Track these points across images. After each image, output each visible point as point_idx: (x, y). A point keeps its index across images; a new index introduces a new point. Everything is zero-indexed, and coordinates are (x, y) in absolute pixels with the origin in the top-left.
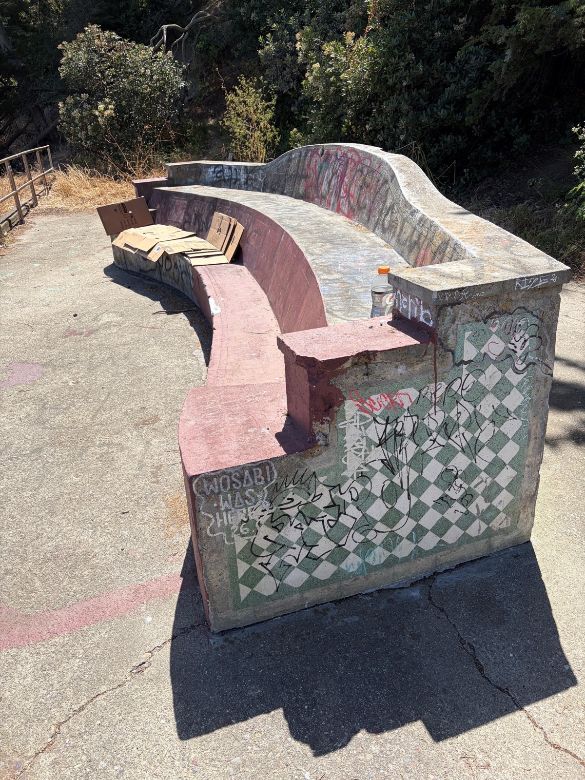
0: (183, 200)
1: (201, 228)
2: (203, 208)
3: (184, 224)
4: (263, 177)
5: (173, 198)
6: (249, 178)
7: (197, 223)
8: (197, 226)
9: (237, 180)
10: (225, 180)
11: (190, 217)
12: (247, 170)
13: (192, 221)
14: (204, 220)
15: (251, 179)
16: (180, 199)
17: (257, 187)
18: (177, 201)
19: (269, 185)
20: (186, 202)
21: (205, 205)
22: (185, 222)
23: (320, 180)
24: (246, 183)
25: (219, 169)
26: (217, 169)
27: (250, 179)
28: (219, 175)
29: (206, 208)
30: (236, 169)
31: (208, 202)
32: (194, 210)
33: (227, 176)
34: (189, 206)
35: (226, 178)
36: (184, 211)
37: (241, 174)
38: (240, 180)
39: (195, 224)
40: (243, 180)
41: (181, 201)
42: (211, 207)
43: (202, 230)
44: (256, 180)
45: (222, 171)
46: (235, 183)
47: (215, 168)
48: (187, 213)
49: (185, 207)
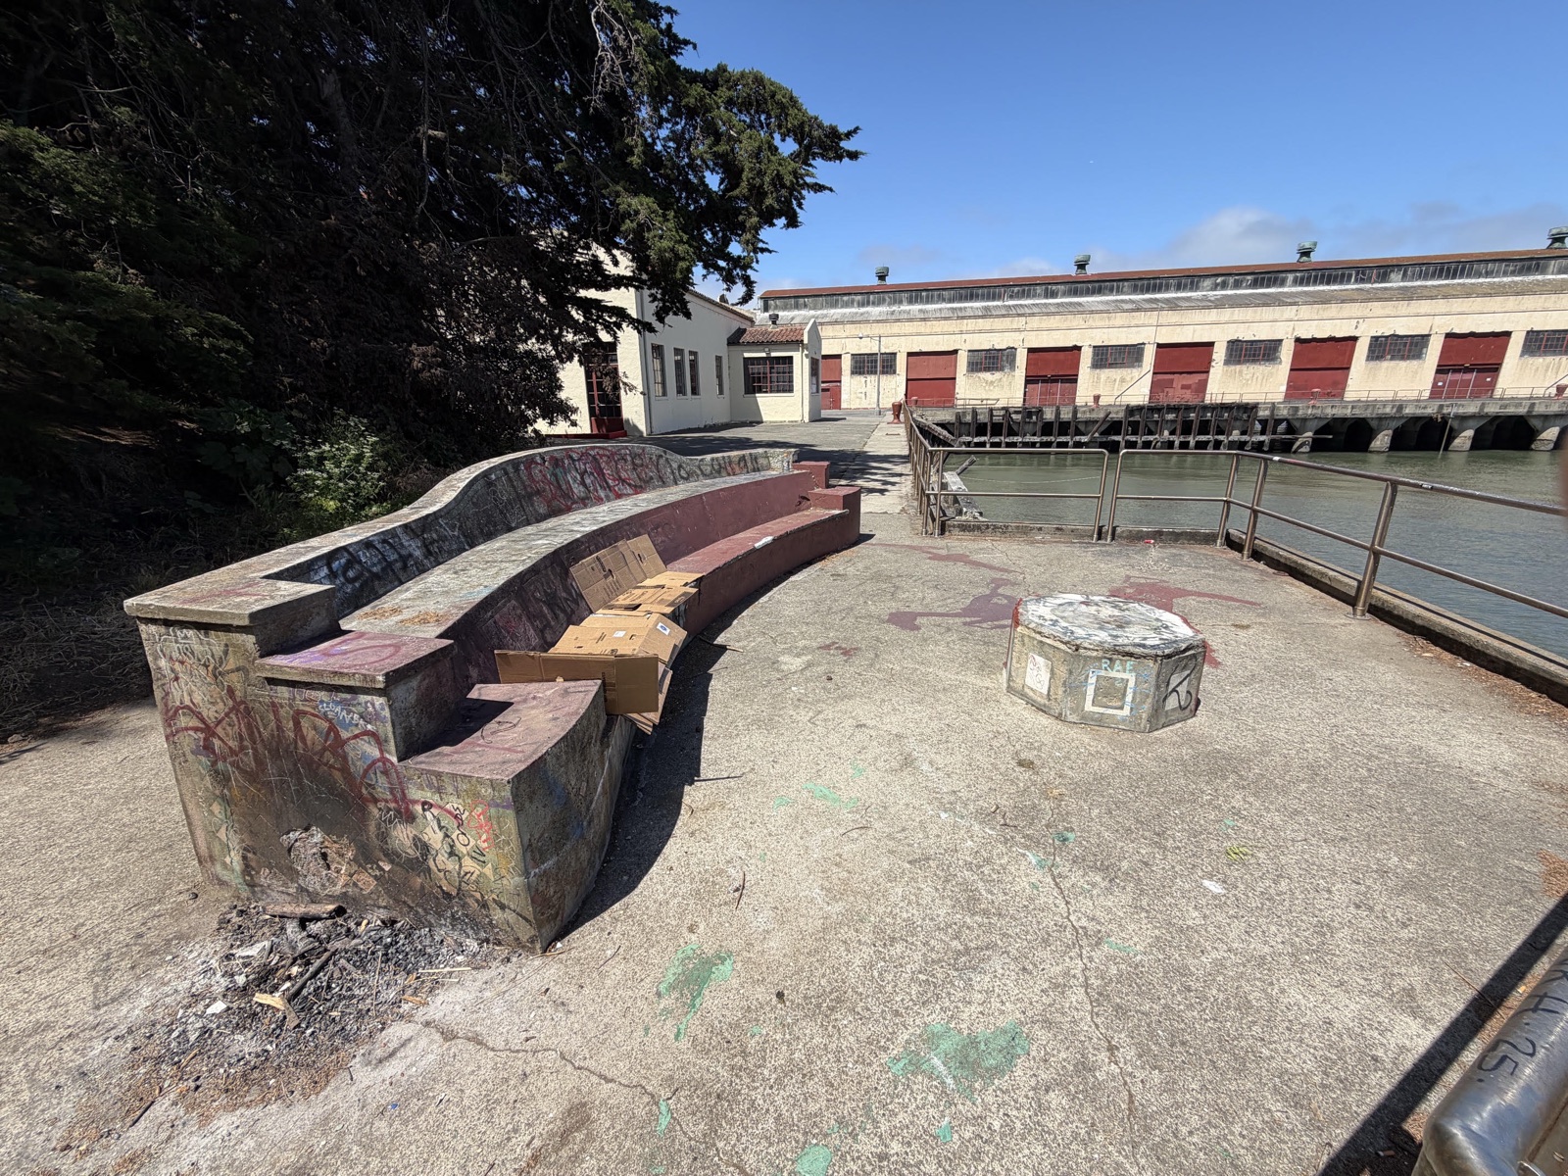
0: (505, 605)
1: (569, 610)
2: (548, 583)
3: (543, 638)
4: (453, 527)
5: (485, 621)
6: (427, 542)
7: (558, 612)
8: (562, 615)
9: (404, 559)
10: (376, 576)
11: (541, 616)
12: (412, 530)
13: (549, 617)
14: (564, 595)
15: (433, 541)
16: (500, 608)
17: (455, 547)
18: (497, 616)
19: (476, 532)
20: (513, 602)
21: (547, 575)
22: (541, 632)
23: (564, 487)
24: (428, 553)
25: (343, 561)
26: (335, 565)
27: (431, 543)
28: (351, 574)
29: (552, 577)
30: (384, 541)
31: (546, 567)
32: (538, 600)
33: (374, 565)
34: (524, 605)
35: (375, 569)
36: (524, 619)
37: (406, 544)
38: (410, 555)
39: (556, 617)
40: (417, 553)
41: (505, 610)
42: (558, 570)
43: (573, 612)
44: (443, 539)
45: (353, 560)
46: (405, 567)
47: (329, 565)
48: (531, 617)
49: (519, 612)
